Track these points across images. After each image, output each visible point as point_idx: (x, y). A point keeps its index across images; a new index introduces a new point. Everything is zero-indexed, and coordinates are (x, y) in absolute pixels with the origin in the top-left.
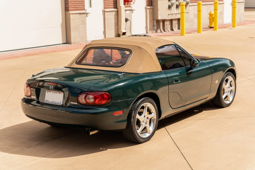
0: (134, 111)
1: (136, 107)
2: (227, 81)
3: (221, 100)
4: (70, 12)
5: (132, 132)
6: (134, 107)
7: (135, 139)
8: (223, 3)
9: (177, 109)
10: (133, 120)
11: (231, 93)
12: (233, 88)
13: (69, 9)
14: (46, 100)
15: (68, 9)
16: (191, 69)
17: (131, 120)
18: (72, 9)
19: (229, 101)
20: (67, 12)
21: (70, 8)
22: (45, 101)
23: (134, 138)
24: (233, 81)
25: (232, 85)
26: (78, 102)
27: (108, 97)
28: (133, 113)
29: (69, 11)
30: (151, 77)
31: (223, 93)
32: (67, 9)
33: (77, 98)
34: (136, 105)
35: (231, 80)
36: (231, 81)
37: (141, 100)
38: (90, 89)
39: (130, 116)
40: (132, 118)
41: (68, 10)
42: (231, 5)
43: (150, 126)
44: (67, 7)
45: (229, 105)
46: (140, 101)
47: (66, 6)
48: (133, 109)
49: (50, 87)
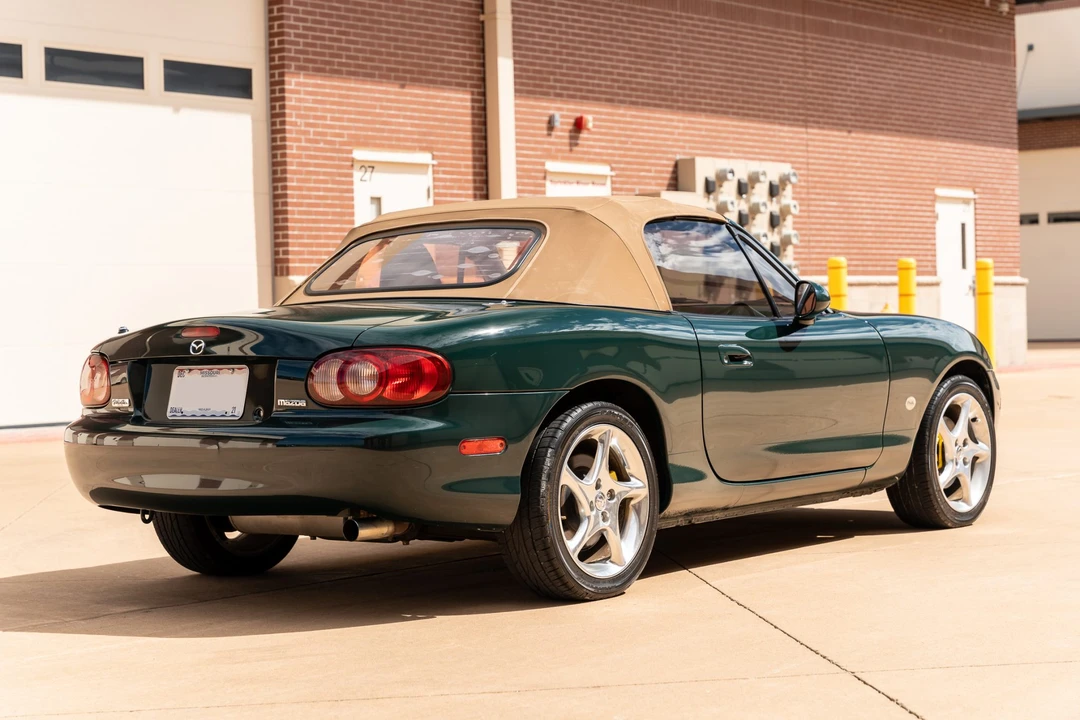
0: (550, 450)
1: (560, 434)
2: (953, 415)
3: (931, 490)
4: (291, 278)
5: (544, 543)
6: (551, 434)
7: (557, 574)
8: (937, 284)
9: (741, 486)
10: (547, 489)
11: (976, 472)
12: (983, 449)
13: (291, 265)
14: (174, 410)
15: (285, 265)
16: (797, 326)
17: (540, 486)
18: (304, 267)
19: (966, 501)
20: (280, 280)
21: (294, 261)
22: (168, 414)
23: (550, 569)
24: (981, 417)
25: (976, 436)
26: (309, 395)
27: (438, 368)
28: (549, 455)
29: (288, 274)
30: (627, 323)
31: (941, 465)
32: (282, 268)
33: (303, 383)
34: (560, 424)
35: (971, 416)
36: (974, 420)
37: (585, 407)
38: (360, 342)
39: (532, 468)
40: (544, 477)
41: (287, 272)
42: (971, 293)
43: (621, 537)
44: (281, 256)
45: (967, 519)
46: (579, 411)
47: (276, 253)
48: (548, 439)
49: (193, 344)
